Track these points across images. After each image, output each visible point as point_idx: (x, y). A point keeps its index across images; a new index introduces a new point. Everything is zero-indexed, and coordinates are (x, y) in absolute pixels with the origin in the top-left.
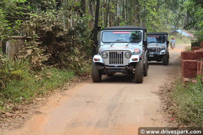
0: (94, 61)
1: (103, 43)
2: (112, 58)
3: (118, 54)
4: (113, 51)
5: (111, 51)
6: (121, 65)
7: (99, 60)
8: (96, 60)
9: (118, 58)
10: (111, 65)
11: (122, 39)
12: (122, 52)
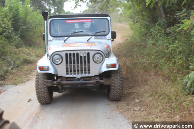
0: (39, 71)
1: (52, 38)
2: (71, 63)
3: (81, 57)
4: (72, 52)
5: (68, 53)
6: (87, 75)
7: (48, 69)
8: (41, 69)
9: (81, 63)
10: (69, 76)
11: (81, 31)
12: (88, 54)
